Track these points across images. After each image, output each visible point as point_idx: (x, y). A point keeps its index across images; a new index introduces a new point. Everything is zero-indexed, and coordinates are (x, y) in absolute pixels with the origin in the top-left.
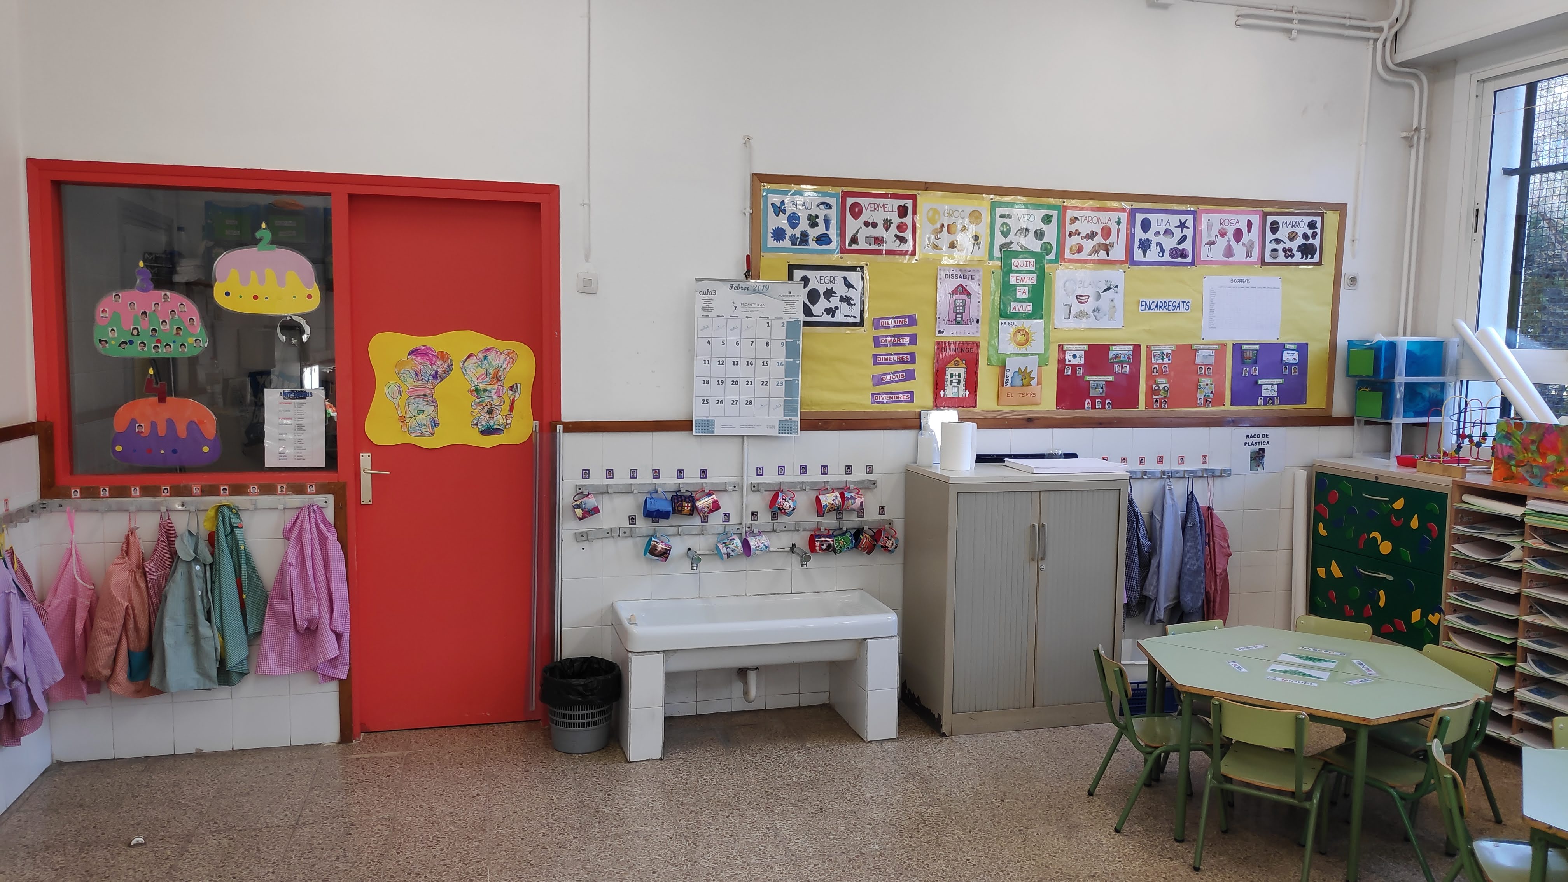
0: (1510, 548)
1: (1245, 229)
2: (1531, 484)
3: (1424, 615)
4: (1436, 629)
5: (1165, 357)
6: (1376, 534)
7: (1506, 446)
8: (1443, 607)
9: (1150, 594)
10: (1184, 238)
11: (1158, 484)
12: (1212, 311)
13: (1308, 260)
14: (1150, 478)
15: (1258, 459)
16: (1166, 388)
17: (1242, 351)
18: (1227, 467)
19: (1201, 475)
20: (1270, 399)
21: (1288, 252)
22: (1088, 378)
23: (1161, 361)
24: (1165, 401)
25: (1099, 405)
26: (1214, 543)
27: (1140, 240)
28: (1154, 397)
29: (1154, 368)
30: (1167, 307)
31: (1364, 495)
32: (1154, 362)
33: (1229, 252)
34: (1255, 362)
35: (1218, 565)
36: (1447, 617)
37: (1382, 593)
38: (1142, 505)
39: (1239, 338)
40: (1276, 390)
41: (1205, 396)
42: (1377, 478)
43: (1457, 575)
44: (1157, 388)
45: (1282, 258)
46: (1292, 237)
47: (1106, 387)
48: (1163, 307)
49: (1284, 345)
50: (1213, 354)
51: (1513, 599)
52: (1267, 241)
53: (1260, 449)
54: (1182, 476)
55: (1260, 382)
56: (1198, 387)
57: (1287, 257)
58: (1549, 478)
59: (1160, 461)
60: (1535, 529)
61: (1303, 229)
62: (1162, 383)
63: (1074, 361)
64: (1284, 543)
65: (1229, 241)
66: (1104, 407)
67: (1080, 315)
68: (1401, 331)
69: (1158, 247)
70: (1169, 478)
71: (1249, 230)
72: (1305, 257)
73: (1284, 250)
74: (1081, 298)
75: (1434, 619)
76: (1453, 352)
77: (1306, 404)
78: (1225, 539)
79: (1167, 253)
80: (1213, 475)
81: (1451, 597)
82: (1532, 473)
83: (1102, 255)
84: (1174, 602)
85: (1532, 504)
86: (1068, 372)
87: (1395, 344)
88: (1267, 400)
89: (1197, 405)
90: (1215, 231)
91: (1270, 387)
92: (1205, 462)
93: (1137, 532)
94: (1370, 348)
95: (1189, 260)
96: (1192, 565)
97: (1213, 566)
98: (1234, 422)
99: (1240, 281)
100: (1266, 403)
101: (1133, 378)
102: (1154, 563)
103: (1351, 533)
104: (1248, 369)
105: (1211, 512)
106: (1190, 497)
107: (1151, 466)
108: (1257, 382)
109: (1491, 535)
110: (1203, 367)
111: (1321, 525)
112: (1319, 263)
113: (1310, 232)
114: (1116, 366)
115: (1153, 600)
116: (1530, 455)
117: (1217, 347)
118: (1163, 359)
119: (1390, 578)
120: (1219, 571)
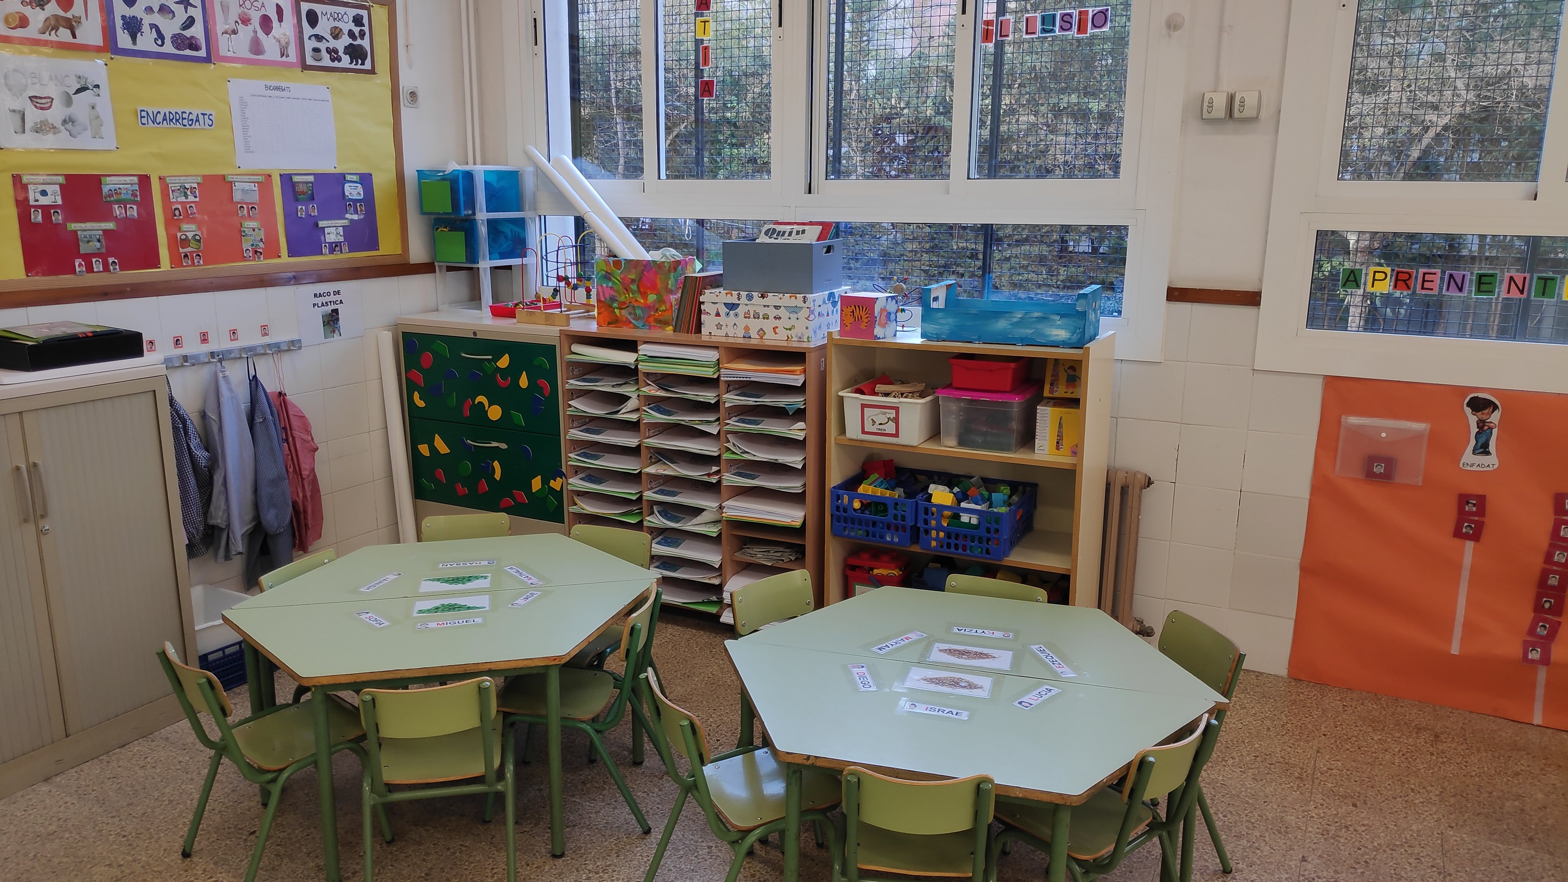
0: (627, 398)
1: (274, 17)
2: (636, 327)
3: (545, 482)
4: (558, 495)
5: (189, 193)
6: (481, 399)
7: (607, 287)
8: (564, 470)
9: (219, 521)
10: (190, 22)
11: (203, 373)
12: (245, 128)
13: (359, 67)
14: (194, 365)
15: (331, 323)
16: (198, 238)
17: (294, 185)
18: (295, 337)
19: (263, 352)
20: (336, 246)
21: (333, 53)
22: (72, 226)
23: (183, 199)
24: (198, 255)
25: (98, 266)
26: (293, 438)
27: (123, 17)
28: (181, 250)
29: (175, 209)
30: (180, 121)
31: (463, 355)
32: (174, 200)
33: (257, 47)
34: (312, 198)
35: (303, 465)
36: (570, 481)
37: (496, 464)
38: (189, 405)
39: (289, 166)
40: (342, 233)
41: (253, 245)
42: (475, 334)
43: (576, 434)
44: (183, 237)
45: (326, 61)
46: (336, 34)
47: (105, 239)
48: (174, 121)
49: (343, 176)
50: (256, 189)
51: (634, 452)
52: (306, 37)
53: (332, 310)
54: (238, 356)
55: (322, 224)
56: (241, 234)
57: (333, 60)
58: (651, 319)
59: (204, 338)
60: (648, 375)
61: (347, 25)
62: (189, 230)
63: (44, 201)
64: (377, 423)
65: (255, 32)
66: (106, 268)
67: (41, 128)
68: (471, 160)
69: (154, 30)
70: (220, 361)
71: (280, 20)
72: (354, 63)
73: (329, 51)
74: (39, 101)
75: (556, 484)
76: (529, 183)
77: (378, 250)
78: (306, 430)
79: (168, 41)
80: (277, 349)
81: (572, 458)
82: (635, 314)
83: (64, 34)
84: (253, 524)
85: (645, 349)
86: (37, 217)
87: (472, 174)
88: (334, 247)
89: (244, 259)
90: (234, 15)
91: (333, 231)
92: (266, 334)
93: (187, 442)
94: (444, 179)
95: (202, 53)
96: (270, 472)
97: (297, 467)
98: (297, 279)
99: (277, 88)
100: (332, 251)
101: (146, 224)
102: (218, 479)
103: (453, 401)
104: (304, 208)
105: (284, 400)
106: (253, 383)
107: (192, 347)
108: (317, 225)
109: (606, 386)
110: (245, 206)
111: (416, 395)
112: (372, 71)
113: (357, 30)
114: (116, 206)
115: (224, 529)
116: (631, 296)
117: (260, 179)
118: (186, 196)
119: (504, 446)
120: (305, 473)
